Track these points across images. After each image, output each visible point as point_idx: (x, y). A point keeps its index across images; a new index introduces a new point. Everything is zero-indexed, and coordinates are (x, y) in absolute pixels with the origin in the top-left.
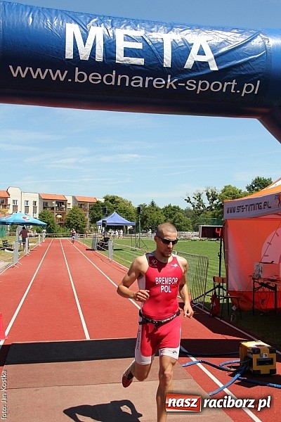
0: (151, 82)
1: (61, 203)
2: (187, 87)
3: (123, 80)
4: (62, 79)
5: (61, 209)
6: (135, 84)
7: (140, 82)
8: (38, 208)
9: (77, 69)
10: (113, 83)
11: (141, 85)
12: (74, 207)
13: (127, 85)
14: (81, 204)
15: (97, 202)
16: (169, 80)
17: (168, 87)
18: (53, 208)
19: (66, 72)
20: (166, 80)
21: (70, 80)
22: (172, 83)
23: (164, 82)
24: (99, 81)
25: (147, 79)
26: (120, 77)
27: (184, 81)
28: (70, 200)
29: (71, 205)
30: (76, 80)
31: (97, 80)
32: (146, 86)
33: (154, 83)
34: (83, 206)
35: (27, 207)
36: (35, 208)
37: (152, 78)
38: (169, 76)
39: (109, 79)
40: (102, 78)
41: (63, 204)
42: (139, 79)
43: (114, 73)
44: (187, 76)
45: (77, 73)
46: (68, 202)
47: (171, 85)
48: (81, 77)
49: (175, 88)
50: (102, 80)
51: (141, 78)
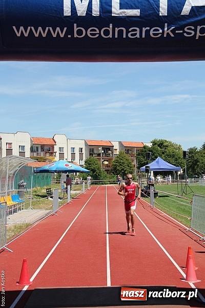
0: (147, 32)
1: (108, 149)
2: (185, 34)
3: (121, 32)
4: (62, 36)
5: (107, 155)
6: (132, 35)
7: (137, 33)
8: (84, 155)
9: (75, 25)
10: (110, 36)
11: (138, 36)
12: (121, 153)
13: (124, 36)
14: (128, 150)
15: (145, 147)
16: (166, 29)
17: (165, 36)
18: (99, 155)
19: (65, 29)
20: (163, 28)
21: (69, 36)
22: (169, 31)
23: (161, 31)
24: (98, 35)
25: (144, 29)
26: (117, 30)
27: (182, 28)
28: (116, 146)
29: (118, 151)
30: (76, 35)
31: (95, 34)
32: (143, 36)
33: (151, 32)
34: (130, 152)
35: (73, 154)
36: (81, 154)
37: (148, 28)
38: (166, 24)
39: (107, 33)
40: (100, 32)
41: (109, 150)
42: (136, 30)
43: (111, 26)
44: (184, 23)
45: (76, 29)
46: (114, 148)
47: (168, 33)
48: (80, 33)
49: (172, 35)
50: (100, 34)
51: (138, 29)
